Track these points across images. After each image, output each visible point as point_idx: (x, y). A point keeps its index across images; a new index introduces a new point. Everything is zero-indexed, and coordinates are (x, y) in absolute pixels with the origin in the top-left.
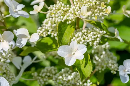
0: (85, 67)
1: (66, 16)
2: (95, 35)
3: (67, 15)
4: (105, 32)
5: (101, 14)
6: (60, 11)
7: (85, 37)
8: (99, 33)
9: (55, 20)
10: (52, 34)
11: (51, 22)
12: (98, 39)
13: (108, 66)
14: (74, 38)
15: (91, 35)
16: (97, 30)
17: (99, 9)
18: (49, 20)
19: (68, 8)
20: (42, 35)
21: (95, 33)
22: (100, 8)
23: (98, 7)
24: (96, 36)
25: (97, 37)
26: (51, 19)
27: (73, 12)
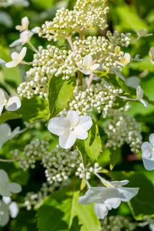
0: (91, 144)
1: (61, 68)
2: (106, 96)
3: (63, 66)
4: (121, 91)
5: (114, 64)
6: (52, 60)
7: (90, 99)
8: (112, 93)
9: (46, 70)
10: (41, 93)
11: (39, 74)
12: (111, 102)
13: (126, 140)
14: (74, 102)
15: (100, 97)
16: (109, 87)
17: (112, 57)
18: (37, 71)
19: (64, 56)
20: (25, 96)
21: (106, 93)
22: (114, 55)
23: (111, 54)
24: (108, 97)
25: (109, 99)
26: (39, 68)
27: (71, 62)
